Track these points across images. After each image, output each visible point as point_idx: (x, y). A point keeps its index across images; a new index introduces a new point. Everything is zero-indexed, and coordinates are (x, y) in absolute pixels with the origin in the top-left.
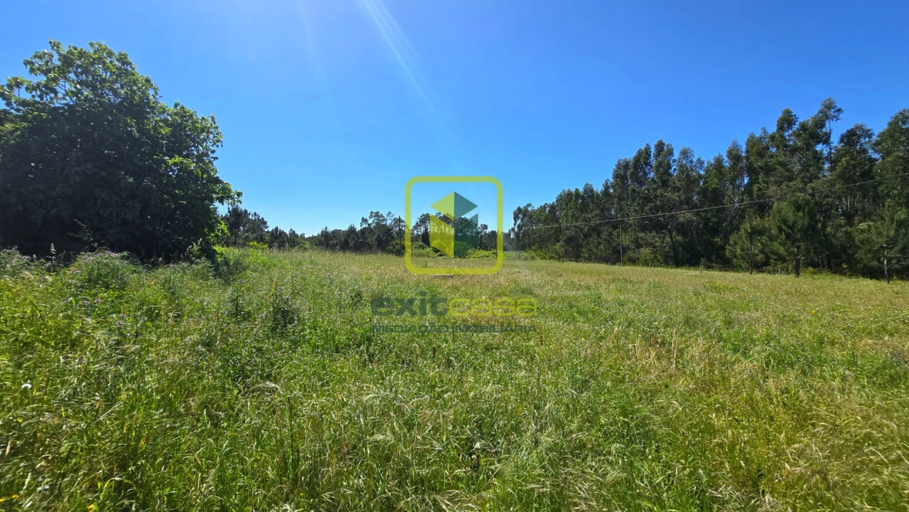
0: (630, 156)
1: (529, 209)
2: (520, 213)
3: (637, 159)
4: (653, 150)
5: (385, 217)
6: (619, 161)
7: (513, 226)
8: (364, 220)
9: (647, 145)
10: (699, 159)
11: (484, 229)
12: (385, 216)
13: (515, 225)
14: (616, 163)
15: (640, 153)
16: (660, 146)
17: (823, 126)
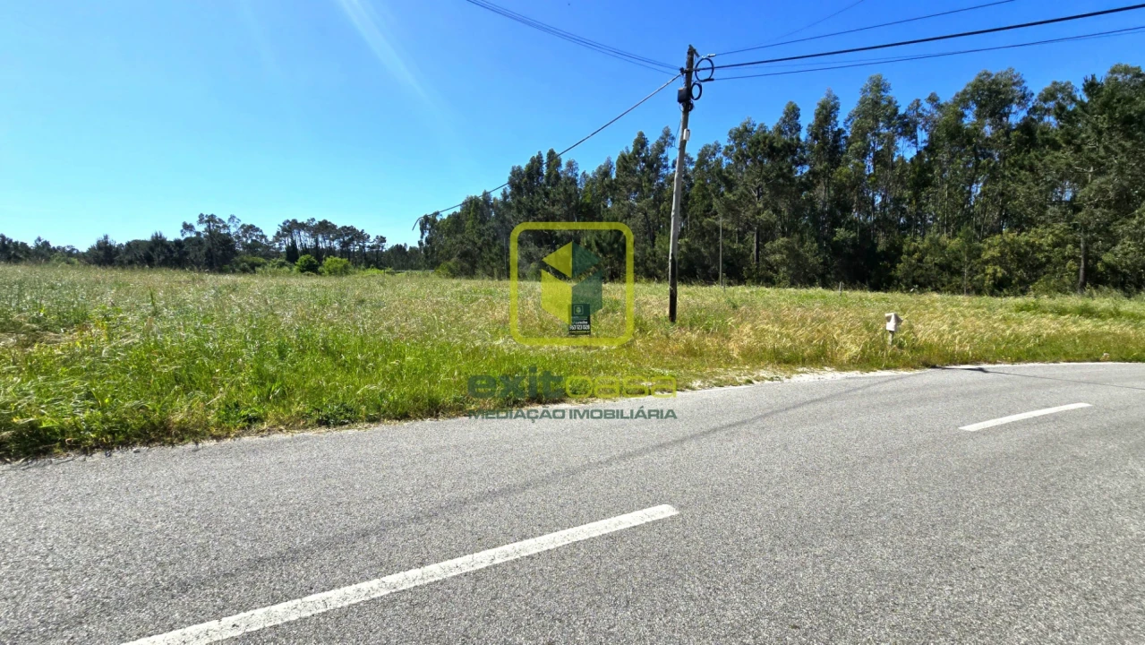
0: (524, 164)
1: (438, 218)
2: (427, 222)
3: (530, 167)
4: (545, 159)
5: (227, 222)
6: (513, 168)
7: (419, 239)
8: (187, 227)
9: (539, 152)
10: (584, 173)
11: (382, 242)
12: (226, 219)
13: (422, 237)
14: (510, 170)
15: (533, 160)
16: (551, 154)
17: (663, 151)
